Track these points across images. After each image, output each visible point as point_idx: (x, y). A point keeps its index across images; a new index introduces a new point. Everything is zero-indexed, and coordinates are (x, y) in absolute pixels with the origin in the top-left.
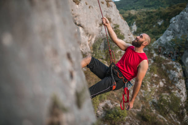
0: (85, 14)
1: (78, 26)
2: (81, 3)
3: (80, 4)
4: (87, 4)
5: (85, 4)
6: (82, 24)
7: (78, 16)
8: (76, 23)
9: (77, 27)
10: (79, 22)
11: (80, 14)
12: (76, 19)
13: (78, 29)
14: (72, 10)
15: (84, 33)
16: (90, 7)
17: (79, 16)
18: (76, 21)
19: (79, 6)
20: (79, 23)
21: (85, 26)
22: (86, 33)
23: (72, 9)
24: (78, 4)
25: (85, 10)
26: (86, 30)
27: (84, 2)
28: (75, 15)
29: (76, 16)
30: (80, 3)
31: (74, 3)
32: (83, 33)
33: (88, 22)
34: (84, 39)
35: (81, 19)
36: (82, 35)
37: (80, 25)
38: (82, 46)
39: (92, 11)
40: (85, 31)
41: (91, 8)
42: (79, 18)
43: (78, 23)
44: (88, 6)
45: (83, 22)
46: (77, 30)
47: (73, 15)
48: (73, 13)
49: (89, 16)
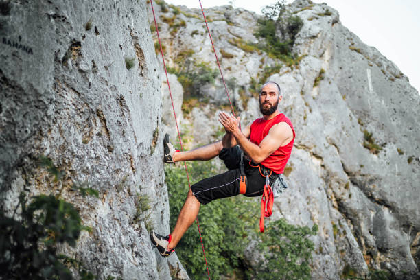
0: (397, 176)
1: (378, 205)
2: (385, 151)
3: (382, 153)
4: (401, 153)
5: (398, 153)
6: (389, 199)
7: (376, 179)
8: (371, 198)
9: (375, 207)
10: (380, 194)
11: (383, 175)
12: (371, 187)
13: (378, 211)
14: (362, 166)
15: (398, 224)
16: (410, 160)
17: (381, 180)
18: (373, 193)
19: (381, 156)
20: (381, 198)
21: (399, 207)
22: (402, 224)
23: (363, 164)
24: (377, 153)
25: (396, 165)
26: (401, 214)
27: (395, 149)
28: (369, 177)
29: (371, 181)
30: (381, 149)
31: (368, 150)
32: (393, 224)
33: (407, 194)
34: (397, 238)
35: (386, 186)
36: (391, 228)
37: (383, 202)
38: (390, 255)
39: (417, 170)
40: (398, 218)
41: (414, 161)
42: (380, 185)
43: (377, 197)
44: (405, 157)
45: (391, 195)
46: (376, 214)
47: (365, 178)
48: (362, 172)
49: (408, 181)
